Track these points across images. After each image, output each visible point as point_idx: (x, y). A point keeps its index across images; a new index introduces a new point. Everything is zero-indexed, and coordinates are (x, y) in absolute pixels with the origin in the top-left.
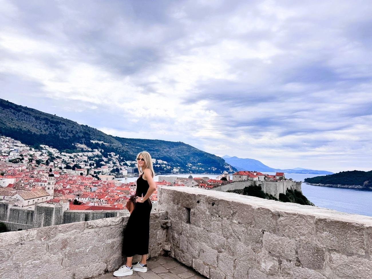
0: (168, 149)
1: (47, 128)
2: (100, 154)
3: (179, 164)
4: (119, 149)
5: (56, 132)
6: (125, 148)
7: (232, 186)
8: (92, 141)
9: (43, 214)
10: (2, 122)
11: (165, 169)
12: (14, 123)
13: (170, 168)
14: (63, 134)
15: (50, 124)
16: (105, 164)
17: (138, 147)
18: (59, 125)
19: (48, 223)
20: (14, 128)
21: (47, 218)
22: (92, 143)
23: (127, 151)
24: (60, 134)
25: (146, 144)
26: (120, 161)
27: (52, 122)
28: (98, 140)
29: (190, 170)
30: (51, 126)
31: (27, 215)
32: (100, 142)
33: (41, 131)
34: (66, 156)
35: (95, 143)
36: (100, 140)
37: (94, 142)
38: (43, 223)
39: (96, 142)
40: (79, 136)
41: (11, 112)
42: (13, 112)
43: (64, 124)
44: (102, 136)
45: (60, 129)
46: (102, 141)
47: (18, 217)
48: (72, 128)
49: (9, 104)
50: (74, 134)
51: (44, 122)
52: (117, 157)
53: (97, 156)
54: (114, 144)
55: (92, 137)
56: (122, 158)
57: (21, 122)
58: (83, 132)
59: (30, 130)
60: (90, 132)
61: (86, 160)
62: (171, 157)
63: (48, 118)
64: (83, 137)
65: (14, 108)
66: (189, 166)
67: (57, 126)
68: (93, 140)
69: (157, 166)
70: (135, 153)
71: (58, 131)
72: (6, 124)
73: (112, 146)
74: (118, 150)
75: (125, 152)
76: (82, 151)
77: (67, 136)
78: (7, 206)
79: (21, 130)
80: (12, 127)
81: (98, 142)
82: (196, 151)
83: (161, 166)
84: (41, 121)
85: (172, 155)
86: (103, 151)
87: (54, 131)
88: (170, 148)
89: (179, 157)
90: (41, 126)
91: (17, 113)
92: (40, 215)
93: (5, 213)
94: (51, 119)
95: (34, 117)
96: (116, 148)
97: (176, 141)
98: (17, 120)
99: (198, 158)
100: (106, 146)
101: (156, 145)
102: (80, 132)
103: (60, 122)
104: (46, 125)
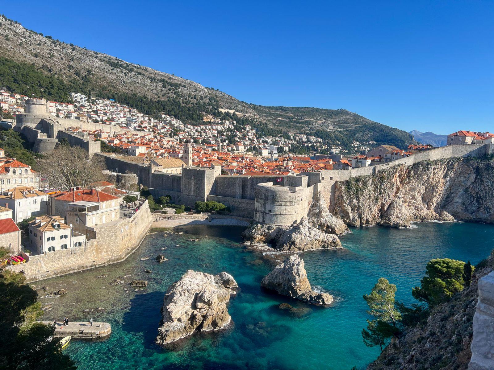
0: (324, 120)
1: (165, 93)
2: (232, 127)
3: (340, 143)
4: (255, 120)
5: (176, 98)
6: (263, 120)
7: (447, 151)
8: (220, 110)
9: (193, 178)
10: (114, 85)
11: (319, 149)
12: (126, 86)
13: (327, 148)
14: (185, 101)
15: (168, 87)
16: (239, 140)
17: (280, 119)
18: (179, 88)
19: (199, 189)
20: (127, 93)
21: (197, 184)
22: (221, 112)
23: (266, 123)
24: (181, 101)
25: (292, 113)
26: (259, 137)
27: (171, 85)
28: (227, 108)
29: (356, 151)
30: (170, 89)
31: (172, 181)
32: (232, 112)
33: (159, 97)
34: (191, 129)
35: (225, 112)
36: (230, 109)
37: (223, 111)
38: (193, 189)
39: (226, 110)
40: (205, 103)
41: (121, 72)
42: (124, 72)
43: (184, 86)
44: (233, 102)
45: (181, 94)
46: (234, 109)
47: (162, 184)
48: (195, 92)
49: (118, 62)
50: (197, 100)
51: (160, 84)
52: (254, 131)
53: (229, 130)
54: (249, 114)
55: (221, 104)
56: (260, 133)
57: (135, 85)
58: (209, 97)
59: (146, 96)
60: (217, 97)
61: (216, 135)
62: (327, 132)
63: (165, 78)
64: (209, 104)
65: (125, 67)
66: (356, 145)
67: (177, 90)
68: (222, 108)
69: (308, 146)
70: (276, 127)
71: (179, 96)
72: (118, 88)
73: (246, 117)
74: (254, 123)
75: (263, 124)
76: (210, 123)
77: (189, 102)
78: (148, 171)
79: (134, 95)
80: (124, 92)
81: (229, 111)
82: (367, 122)
83: (313, 144)
84: (157, 83)
85: (330, 129)
86: (235, 123)
87: (173, 97)
88: (327, 118)
89: (340, 132)
90: (158, 90)
91: (128, 74)
92: (189, 179)
93: (147, 179)
94: (169, 81)
95: (148, 77)
96: (251, 120)
97: (336, 109)
98: (129, 82)
99: (369, 134)
100: (239, 116)
101: (305, 115)
102: (205, 97)
103: (180, 84)
104: (163, 89)
